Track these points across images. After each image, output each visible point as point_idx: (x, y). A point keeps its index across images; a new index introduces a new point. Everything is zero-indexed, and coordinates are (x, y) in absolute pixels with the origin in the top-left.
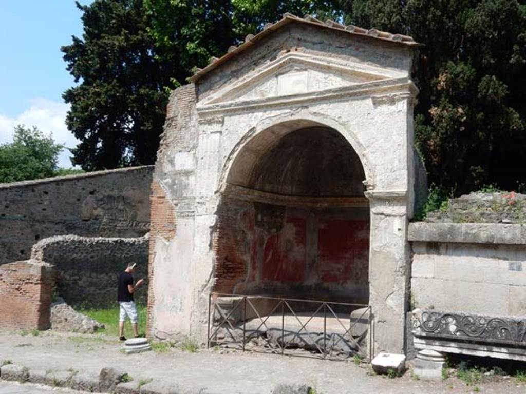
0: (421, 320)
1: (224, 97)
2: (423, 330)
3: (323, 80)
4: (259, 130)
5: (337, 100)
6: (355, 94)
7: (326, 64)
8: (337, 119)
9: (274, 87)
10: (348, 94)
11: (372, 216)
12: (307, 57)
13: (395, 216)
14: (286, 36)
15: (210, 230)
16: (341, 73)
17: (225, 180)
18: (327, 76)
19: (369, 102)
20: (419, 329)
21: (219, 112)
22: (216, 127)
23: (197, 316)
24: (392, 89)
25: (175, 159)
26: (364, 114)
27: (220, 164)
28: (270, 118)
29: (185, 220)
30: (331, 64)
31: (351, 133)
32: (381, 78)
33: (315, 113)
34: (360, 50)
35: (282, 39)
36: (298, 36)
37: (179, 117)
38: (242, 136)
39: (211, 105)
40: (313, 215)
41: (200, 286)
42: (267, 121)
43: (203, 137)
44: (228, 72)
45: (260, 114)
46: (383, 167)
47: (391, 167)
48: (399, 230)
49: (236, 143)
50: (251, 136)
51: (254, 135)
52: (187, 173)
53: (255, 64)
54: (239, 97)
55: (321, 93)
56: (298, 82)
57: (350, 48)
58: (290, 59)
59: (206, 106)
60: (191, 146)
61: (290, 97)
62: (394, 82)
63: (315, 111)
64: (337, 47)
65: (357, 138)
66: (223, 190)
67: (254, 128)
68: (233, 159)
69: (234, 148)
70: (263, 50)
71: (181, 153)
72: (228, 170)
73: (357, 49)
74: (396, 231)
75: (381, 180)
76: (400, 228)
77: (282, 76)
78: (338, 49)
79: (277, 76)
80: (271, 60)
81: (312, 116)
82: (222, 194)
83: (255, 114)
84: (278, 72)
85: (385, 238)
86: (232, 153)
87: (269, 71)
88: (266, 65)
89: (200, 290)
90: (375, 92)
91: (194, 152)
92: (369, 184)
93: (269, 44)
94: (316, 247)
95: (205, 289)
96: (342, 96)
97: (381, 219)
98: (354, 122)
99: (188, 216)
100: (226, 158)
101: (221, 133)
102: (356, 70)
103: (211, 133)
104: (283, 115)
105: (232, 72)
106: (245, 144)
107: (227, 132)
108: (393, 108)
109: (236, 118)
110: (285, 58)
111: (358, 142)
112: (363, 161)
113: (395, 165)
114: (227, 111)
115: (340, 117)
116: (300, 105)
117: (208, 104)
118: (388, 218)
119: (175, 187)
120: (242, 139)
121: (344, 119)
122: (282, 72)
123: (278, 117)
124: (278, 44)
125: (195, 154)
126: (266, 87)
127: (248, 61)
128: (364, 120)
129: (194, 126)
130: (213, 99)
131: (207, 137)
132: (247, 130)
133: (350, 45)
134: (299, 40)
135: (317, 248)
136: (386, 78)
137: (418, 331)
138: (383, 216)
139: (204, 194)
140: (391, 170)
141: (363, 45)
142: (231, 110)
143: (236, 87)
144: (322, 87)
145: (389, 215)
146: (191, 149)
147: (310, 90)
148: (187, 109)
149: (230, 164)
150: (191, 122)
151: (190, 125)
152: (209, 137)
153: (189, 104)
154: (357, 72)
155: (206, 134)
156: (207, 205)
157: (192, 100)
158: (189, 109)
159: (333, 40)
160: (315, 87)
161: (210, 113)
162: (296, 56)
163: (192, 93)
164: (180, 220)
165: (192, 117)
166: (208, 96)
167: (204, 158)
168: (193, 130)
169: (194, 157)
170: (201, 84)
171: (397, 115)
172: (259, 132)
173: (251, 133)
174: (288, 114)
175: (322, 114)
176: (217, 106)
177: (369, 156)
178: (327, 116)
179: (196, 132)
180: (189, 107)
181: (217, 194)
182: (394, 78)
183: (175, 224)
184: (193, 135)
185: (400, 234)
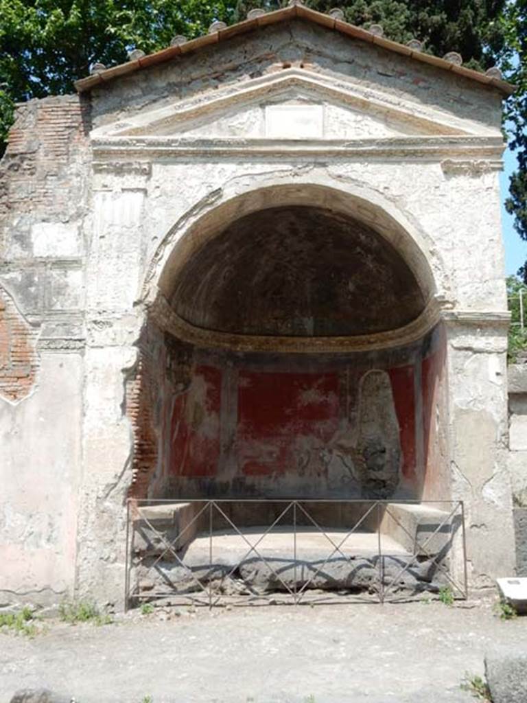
1: (152, 128)
3: (353, 124)
4: (229, 194)
5: (380, 159)
6: (415, 153)
7: (361, 97)
8: (381, 191)
9: (258, 123)
10: (403, 151)
11: (450, 352)
12: (326, 81)
13: (490, 353)
14: (284, 39)
15: (122, 376)
16: (387, 116)
17: (155, 281)
18: (359, 118)
19: (437, 169)
21: (141, 153)
22: (134, 181)
23: (94, 549)
24: (475, 153)
25: (33, 236)
26: (429, 187)
27: (144, 252)
28: (252, 176)
29: (61, 356)
30: (371, 99)
31: (409, 216)
32: (458, 133)
33: (340, 176)
34: (421, 84)
35: (277, 42)
36: (307, 43)
37: (41, 153)
38: (192, 202)
39: (125, 138)
40: (230, 364)
41: (102, 488)
42: (246, 181)
43: (104, 196)
44: (161, 83)
45: (230, 168)
46: (467, 272)
47: (480, 275)
48: (498, 374)
49: (181, 214)
50: (212, 203)
51: (219, 202)
52: (63, 264)
53: (216, 78)
54: (183, 132)
55: (354, 143)
57: (402, 78)
58: (293, 80)
59: (117, 139)
60: (72, 212)
61: (296, 142)
62: (473, 141)
63: (340, 173)
64: (379, 73)
65: (419, 225)
66: (152, 298)
67: (220, 189)
68: (174, 243)
69: (178, 223)
70: (236, 57)
71: (45, 224)
72: (163, 263)
73: (416, 83)
74: (493, 378)
75: (465, 293)
76: (499, 371)
77: (273, 107)
78: (381, 77)
79: (262, 106)
80: (252, 76)
81: (334, 181)
82: (148, 307)
83: (220, 166)
84: (265, 99)
85: (476, 388)
86: (172, 232)
87: (250, 93)
88: (243, 83)
89: (101, 494)
90: (446, 153)
91: (79, 224)
92: (446, 299)
93: (248, 47)
94: (235, 417)
95: (112, 493)
96: (390, 154)
97: (467, 357)
98: (414, 197)
99: (67, 348)
100: (159, 241)
101: (145, 191)
102: (417, 114)
103: (123, 190)
104: (278, 174)
105: (169, 84)
106: (199, 216)
107: (158, 192)
108: (477, 182)
109: (179, 169)
110: (283, 75)
111: (422, 231)
112: (432, 262)
113: (487, 271)
114: (161, 154)
115: (386, 188)
116: (310, 159)
117: (114, 135)
118: (478, 355)
119: (33, 289)
120: (195, 207)
121: (394, 191)
122: (272, 99)
123: (268, 176)
124: (267, 51)
125: (80, 228)
126: (241, 121)
127: (205, 71)
128: (429, 197)
129: (78, 175)
130: (128, 128)
131: (114, 198)
132: (203, 193)
133: (402, 74)
134: (308, 50)
135: (236, 420)
136: (466, 133)
138: (470, 353)
139: (109, 304)
140: (481, 279)
141: (426, 78)
142: (168, 154)
143: (180, 111)
144: (352, 135)
145: (480, 352)
146: (71, 217)
147: (330, 137)
148: (62, 141)
149: (167, 251)
150: (72, 166)
151: (69, 172)
152: (119, 197)
153: (67, 133)
154: (417, 118)
155: (111, 191)
156: (117, 327)
157: (74, 124)
158: (66, 141)
159: (372, 61)
160: (337, 132)
161: (122, 152)
162: (306, 75)
163: (73, 113)
164: (47, 356)
165: (74, 157)
166: (115, 121)
167: (107, 236)
168: (75, 181)
169: (79, 234)
170: (98, 96)
171: (485, 193)
172: (230, 198)
173: (213, 199)
174: (288, 173)
175: (353, 180)
176: (138, 141)
177: (443, 254)
178: (364, 183)
179: (83, 185)
180: (66, 137)
181: (138, 307)
182: (481, 136)
183: (32, 364)
184: (76, 191)
185: (499, 381)
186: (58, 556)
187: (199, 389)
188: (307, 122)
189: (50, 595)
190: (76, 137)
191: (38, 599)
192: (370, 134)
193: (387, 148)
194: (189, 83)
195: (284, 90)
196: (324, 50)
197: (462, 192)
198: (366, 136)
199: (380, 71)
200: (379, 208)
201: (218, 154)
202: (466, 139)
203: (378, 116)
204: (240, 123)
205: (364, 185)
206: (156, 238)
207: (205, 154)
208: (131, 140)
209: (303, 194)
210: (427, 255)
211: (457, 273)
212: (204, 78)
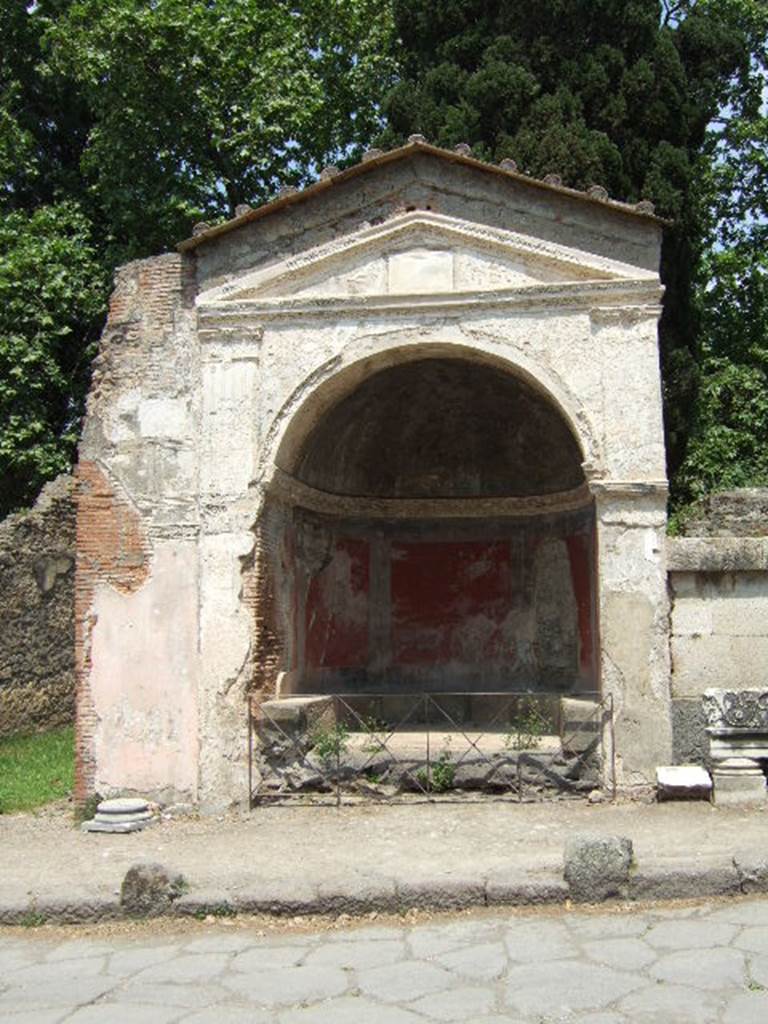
0: (722, 706)
1: (265, 287)
2: (728, 724)
4: (350, 359)
6: (558, 302)
7: (494, 240)
8: (521, 346)
9: (380, 276)
10: (545, 300)
11: (601, 528)
12: (456, 224)
13: (645, 527)
14: (407, 178)
15: (239, 565)
16: (526, 261)
17: (272, 458)
19: (585, 319)
20: (720, 723)
22: (245, 349)
23: (216, 747)
24: (629, 298)
25: (140, 413)
26: (577, 340)
27: (260, 427)
28: (376, 337)
29: (173, 543)
30: (506, 243)
31: (553, 374)
32: (608, 277)
33: (474, 333)
34: (565, 221)
35: (400, 181)
36: (432, 181)
37: (145, 322)
38: (310, 370)
39: (234, 303)
40: (380, 534)
41: (222, 682)
42: (369, 342)
43: (214, 368)
44: (271, 237)
45: (351, 330)
46: (618, 437)
47: (633, 439)
48: (655, 551)
49: (298, 383)
50: (331, 369)
51: (338, 369)
52: (173, 444)
53: (333, 226)
54: (297, 291)
55: (489, 294)
56: (434, 271)
58: (417, 225)
59: (223, 304)
60: (180, 386)
61: (422, 297)
62: (624, 284)
63: (475, 328)
64: (514, 211)
65: (565, 384)
66: (268, 478)
67: (340, 354)
68: (292, 415)
69: (294, 394)
70: (354, 202)
71: (151, 401)
72: (278, 440)
73: (559, 219)
74: (650, 555)
75: (616, 460)
76: (656, 547)
77: (398, 256)
79: (385, 255)
80: (373, 223)
81: (467, 338)
82: (263, 486)
83: (338, 328)
84: (387, 249)
85: (629, 567)
86: (288, 404)
87: (370, 243)
88: (362, 231)
89: (222, 690)
90: (595, 299)
91: (188, 399)
92: (594, 468)
93: (368, 189)
94: (387, 596)
95: (233, 689)
96: (531, 304)
97: (619, 533)
98: (558, 352)
99: (181, 535)
100: (273, 416)
101: (256, 360)
102: (558, 257)
103: (234, 360)
104: (401, 333)
105: (281, 238)
106: (316, 386)
107: (271, 360)
108: (632, 332)
109: (292, 335)
110: (405, 220)
111: (568, 392)
112: (579, 427)
113: (642, 434)
114: (272, 317)
115: (527, 343)
116: (438, 315)
117: (223, 300)
118: (632, 531)
119: (142, 473)
120: (311, 376)
121: (535, 347)
122: (396, 248)
123: (391, 337)
124: (388, 192)
125: (189, 404)
126: (361, 273)
127: (320, 220)
128: (576, 351)
129: (185, 345)
130: (238, 290)
131: (224, 369)
134: (435, 189)
135: (389, 599)
136: (617, 276)
137: (718, 728)
138: (622, 529)
139: (223, 488)
142: (282, 317)
143: (292, 269)
144: (486, 286)
145: (635, 526)
146: (179, 391)
147: (461, 288)
148: (167, 307)
149: (284, 425)
150: (178, 334)
151: (175, 342)
152: (229, 368)
153: (171, 298)
154: (561, 261)
155: (220, 361)
156: (231, 511)
157: (178, 288)
160: (470, 283)
161: (230, 318)
162: (433, 219)
163: (177, 274)
164: (158, 544)
165: (180, 324)
166: (222, 284)
167: (218, 412)
168: (182, 351)
169: (189, 410)
170: (204, 256)
171: (639, 345)
172: (351, 362)
173: (332, 366)
174: (415, 332)
175: (488, 335)
176: (248, 305)
177: (591, 417)
178: (500, 338)
179: (192, 356)
180: (170, 302)
181: (253, 489)
182: (634, 279)
183: (145, 552)
184: (183, 363)
185: (657, 559)
186: (180, 755)
187: (341, 567)
189: (172, 794)
190: (181, 303)
191: (162, 798)
192: (508, 280)
193: (526, 298)
194: (302, 234)
195: (408, 237)
196: (452, 187)
197: (612, 345)
198: (503, 285)
201: (336, 314)
202: (617, 283)
203: (517, 260)
204: (360, 277)
205: (502, 341)
206: (271, 411)
207: (321, 314)
208: (240, 304)
210: (573, 419)
211: (609, 438)
212: (319, 228)
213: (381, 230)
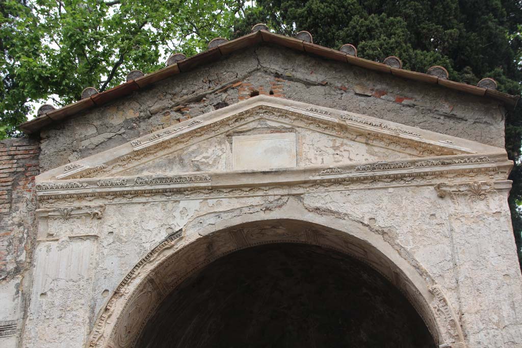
3: (331, 151)
4: (192, 235)
5: (362, 186)
6: (402, 177)
7: (337, 121)
8: (366, 222)
9: (224, 156)
10: (388, 177)
12: (298, 106)
14: (251, 65)
16: (368, 139)
17: (103, 343)
18: (338, 142)
19: (429, 193)
21: (95, 196)
22: (82, 227)
24: (475, 173)
26: (423, 215)
28: (218, 215)
30: (348, 123)
31: (400, 250)
32: (452, 151)
33: (317, 209)
34: (405, 102)
35: (241, 69)
36: (275, 67)
38: (149, 247)
39: (76, 181)
42: (212, 220)
43: (48, 247)
44: (117, 120)
45: (192, 205)
46: (478, 316)
47: (496, 318)
49: (136, 261)
50: (172, 247)
51: (180, 246)
53: (179, 110)
55: (331, 170)
57: (383, 97)
58: (261, 108)
59: (65, 182)
60: (11, 267)
62: (469, 159)
63: (318, 205)
64: (356, 94)
65: (414, 259)
67: (181, 230)
68: (127, 296)
69: (132, 272)
70: (199, 86)
72: (113, 320)
73: (399, 101)
77: (241, 137)
78: (359, 98)
79: (229, 137)
80: (217, 107)
81: (311, 214)
83: (183, 204)
84: (232, 129)
86: (124, 283)
87: (213, 125)
88: (206, 114)
90: (441, 175)
91: (18, 281)
93: (212, 76)
96: (374, 179)
98: (405, 229)
100: (111, 294)
101: (95, 238)
102: (402, 135)
103: (71, 238)
104: (246, 210)
105: (126, 121)
106: (156, 264)
107: (111, 239)
108: (480, 206)
109: (135, 210)
110: (249, 104)
111: (417, 267)
112: (433, 305)
113: (505, 314)
114: (116, 195)
115: (371, 219)
117: (64, 179)
120: (152, 252)
121: (381, 223)
122: (240, 129)
123: (235, 213)
124: (233, 79)
126: (205, 155)
127: (166, 103)
128: (425, 227)
129: (20, 225)
130: (79, 170)
131: (60, 248)
132: (164, 235)
133: (382, 93)
134: (277, 75)
136: (462, 152)
140: (497, 324)
141: (410, 95)
142: (123, 194)
143: (136, 149)
144: (329, 161)
146: (8, 273)
147: (303, 166)
148: (5, 188)
149: (118, 307)
150: (14, 214)
151: (10, 222)
152: (65, 247)
153: (11, 179)
154: (403, 139)
155: (57, 240)
157: (19, 170)
158: (9, 188)
159: (348, 82)
160: (313, 161)
161: (71, 196)
162: (276, 102)
163: (20, 157)
165: (18, 205)
166: (65, 163)
167: (49, 293)
168: (17, 232)
169: (18, 292)
170: (48, 137)
172: (193, 239)
173: (173, 243)
174: (258, 209)
175: (331, 212)
176: (90, 183)
177: (445, 294)
178: (346, 214)
179: (25, 236)
180: (9, 183)
182: (479, 154)
184: (16, 242)
188: (278, 151)
190: (21, 183)
192: (351, 160)
193: (369, 174)
194: (149, 117)
195: (252, 119)
196: (294, 73)
197: (463, 220)
198: (346, 162)
199: (358, 92)
200: (365, 242)
201: (179, 191)
202: (462, 158)
203: (358, 139)
204: (204, 158)
205: (346, 218)
206: (106, 291)
207: (164, 192)
208: (80, 183)
209: (281, 231)
210: (426, 295)
211: (466, 317)
212: (164, 111)
213: (226, 112)
